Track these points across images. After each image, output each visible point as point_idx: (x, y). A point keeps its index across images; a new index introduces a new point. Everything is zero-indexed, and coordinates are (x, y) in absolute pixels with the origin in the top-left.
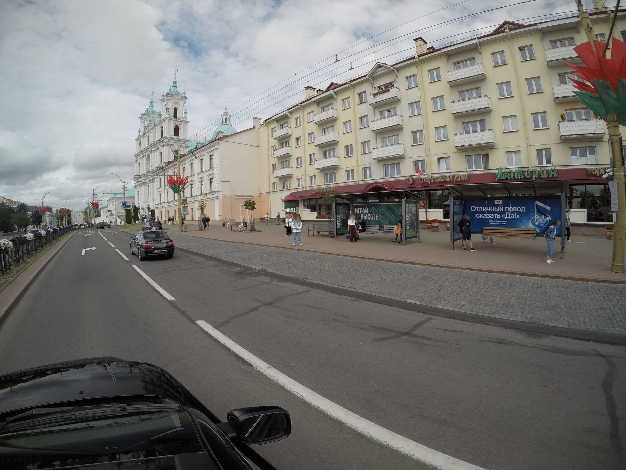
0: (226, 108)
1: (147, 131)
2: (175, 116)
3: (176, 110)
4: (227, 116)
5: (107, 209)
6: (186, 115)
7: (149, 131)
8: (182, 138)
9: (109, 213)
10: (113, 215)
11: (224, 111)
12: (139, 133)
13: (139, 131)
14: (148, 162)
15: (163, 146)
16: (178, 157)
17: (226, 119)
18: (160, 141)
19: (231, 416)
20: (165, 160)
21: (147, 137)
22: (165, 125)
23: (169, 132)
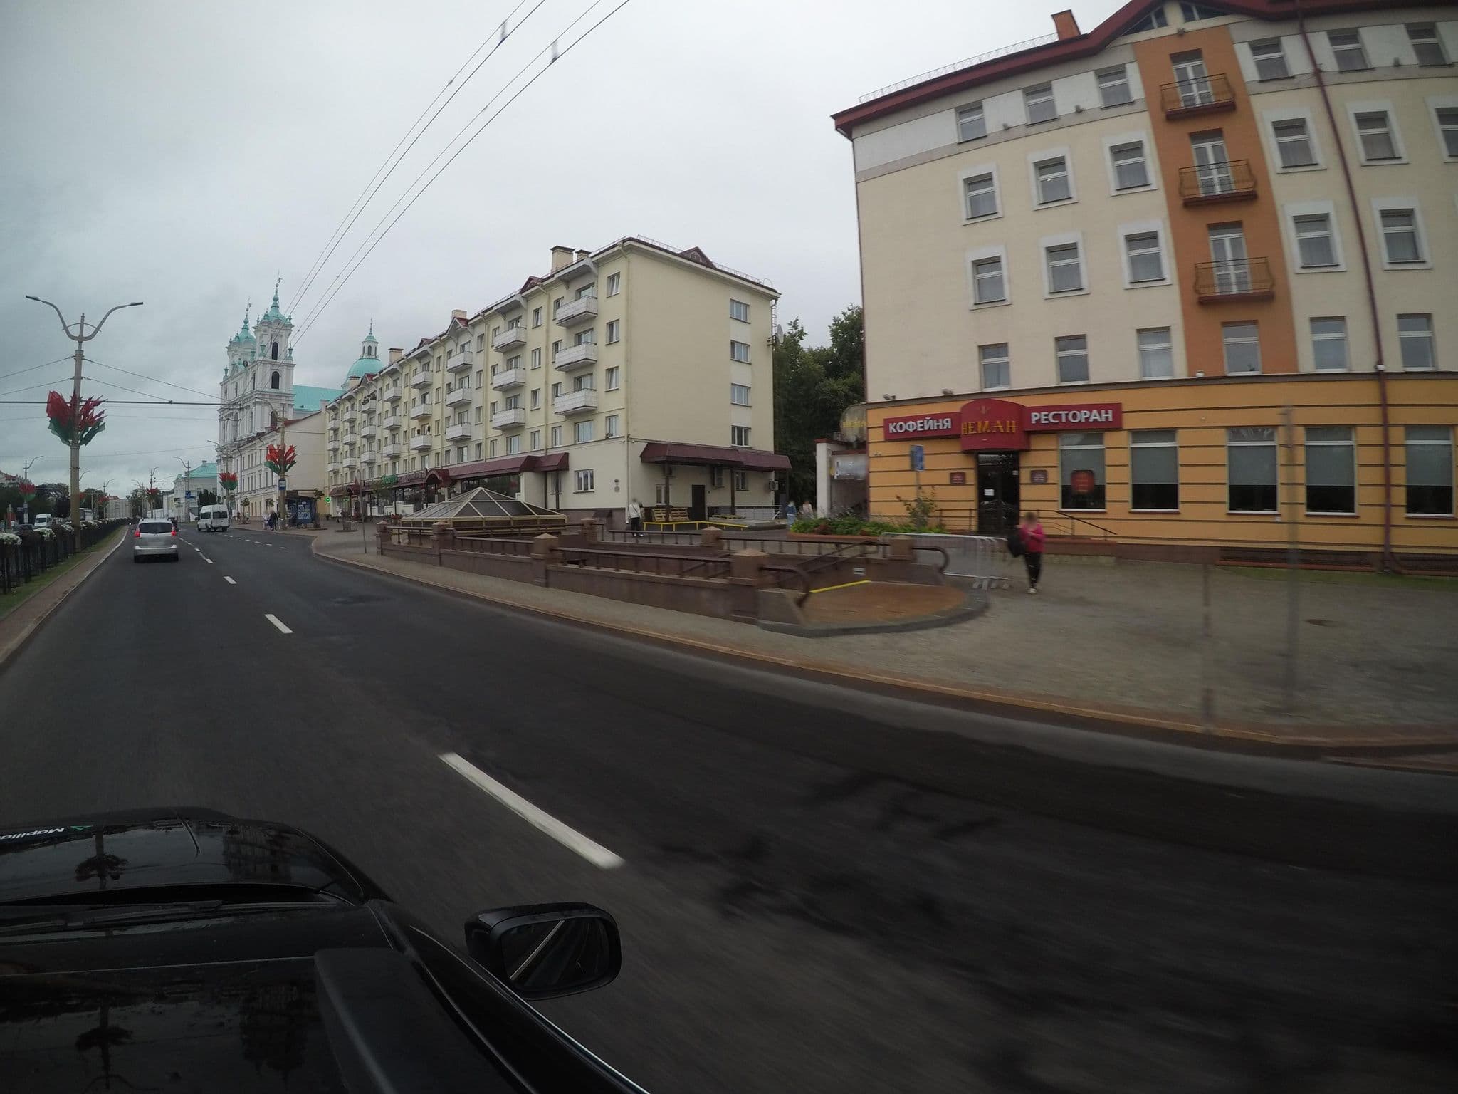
0: (371, 329)
1: (235, 374)
2: (275, 356)
3: (275, 346)
4: (370, 344)
5: (173, 495)
6: (290, 354)
7: (237, 376)
8: (284, 392)
9: (176, 503)
10: (182, 506)
11: (368, 335)
12: (226, 373)
13: (226, 370)
14: (235, 427)
15: (254, 404)
16: (277, 424)
17: (370, 347)
18: (252, 397)
19: (476, 930)
20: (258, 429)
21: (235, 384)
22: (259, 371)
23: (264, 383)
